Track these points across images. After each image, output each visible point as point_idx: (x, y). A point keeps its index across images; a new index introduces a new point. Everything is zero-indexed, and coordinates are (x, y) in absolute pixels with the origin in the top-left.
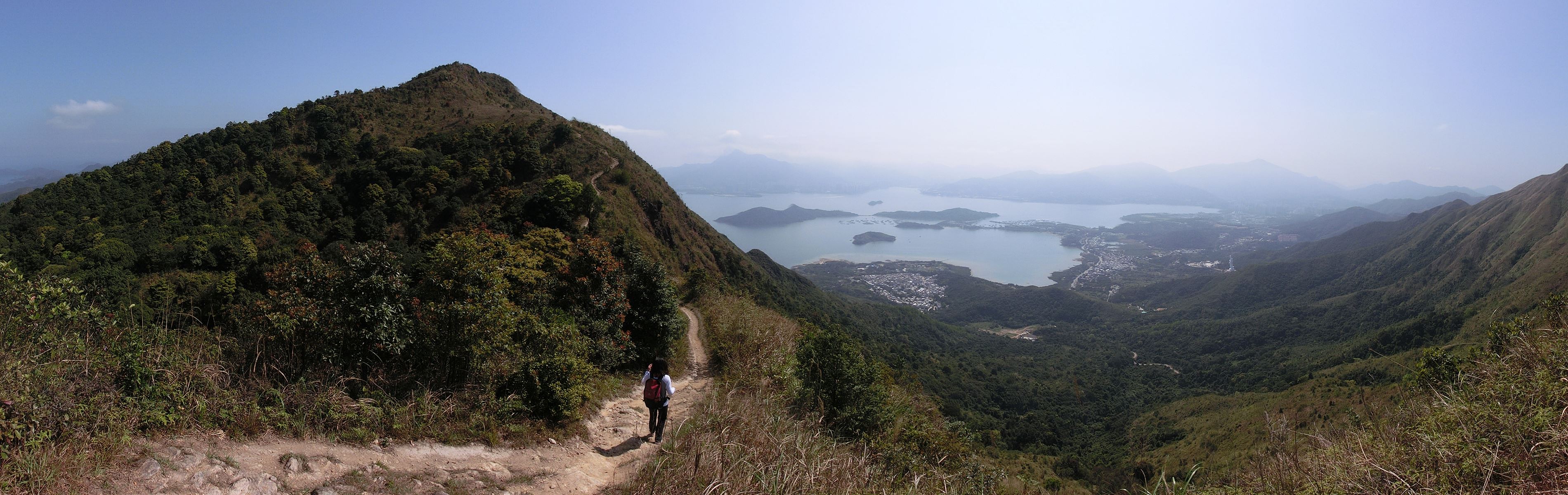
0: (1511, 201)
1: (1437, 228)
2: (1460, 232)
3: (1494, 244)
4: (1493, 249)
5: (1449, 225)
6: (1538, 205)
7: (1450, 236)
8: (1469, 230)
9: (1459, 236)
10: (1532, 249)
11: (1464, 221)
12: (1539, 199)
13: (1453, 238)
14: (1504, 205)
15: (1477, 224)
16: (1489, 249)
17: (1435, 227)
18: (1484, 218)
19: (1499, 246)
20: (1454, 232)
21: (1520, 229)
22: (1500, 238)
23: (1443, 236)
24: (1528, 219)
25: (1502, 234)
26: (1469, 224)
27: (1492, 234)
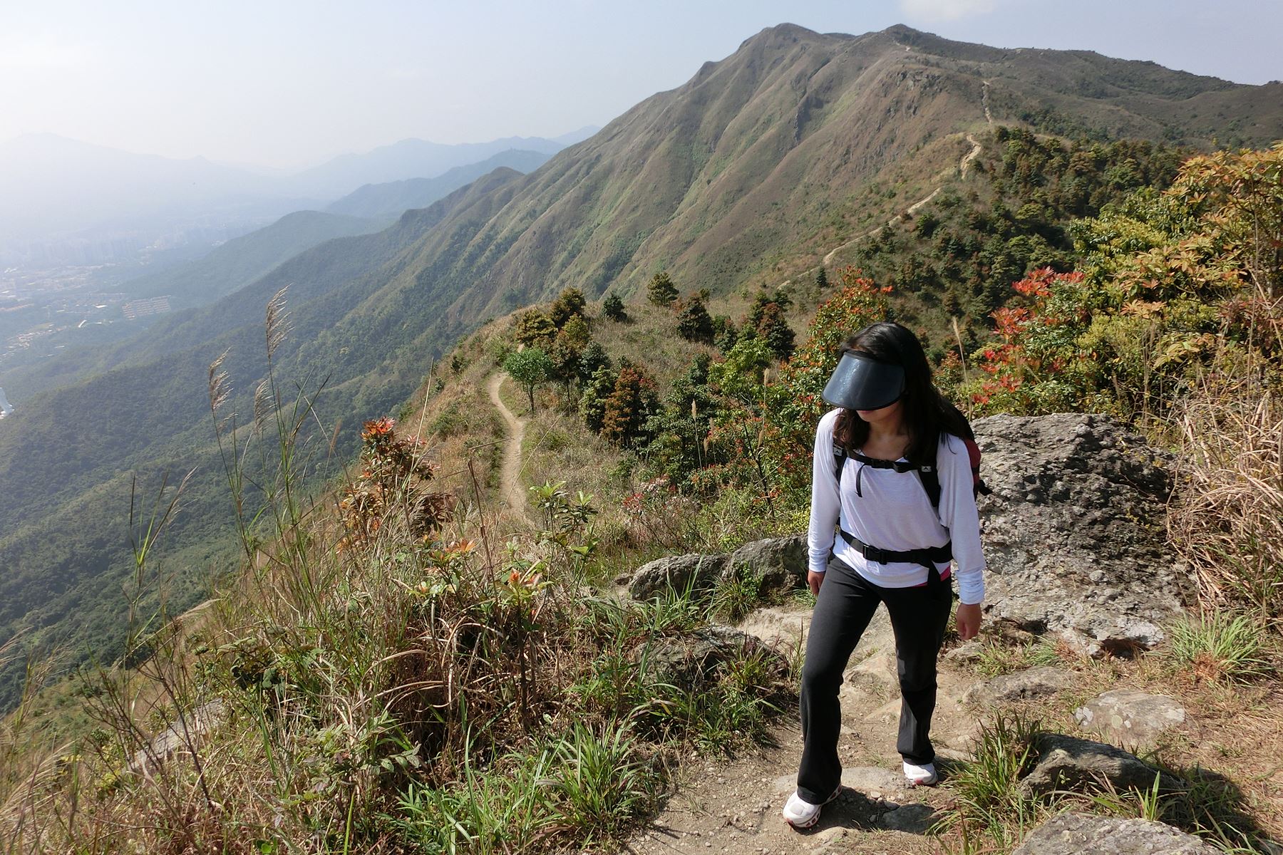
0: (598, 158)
1: (455, 234)
2: (500, 238)
3: (565, 254)
4: (564, 265)
5: (477, 226)
6: (645, 160)
7: (482, 248)
8: (516, 230)
9: (498, 246)
10: (635, 257)
11: (507, 213)
12: (649, 147)
13: (487, 253)
14: (585, 168)
15: (533, 214)
16: (557, 265)
17: (451, 233)
18: (545, 202)
19: (574, 257)
20: (489, 238)
21: (612, 215)
22: (576, 239)
23: (469, 249)
24: (628, 192)
25: (580, 232)
26: (519, 216)
27: (560, 233)
